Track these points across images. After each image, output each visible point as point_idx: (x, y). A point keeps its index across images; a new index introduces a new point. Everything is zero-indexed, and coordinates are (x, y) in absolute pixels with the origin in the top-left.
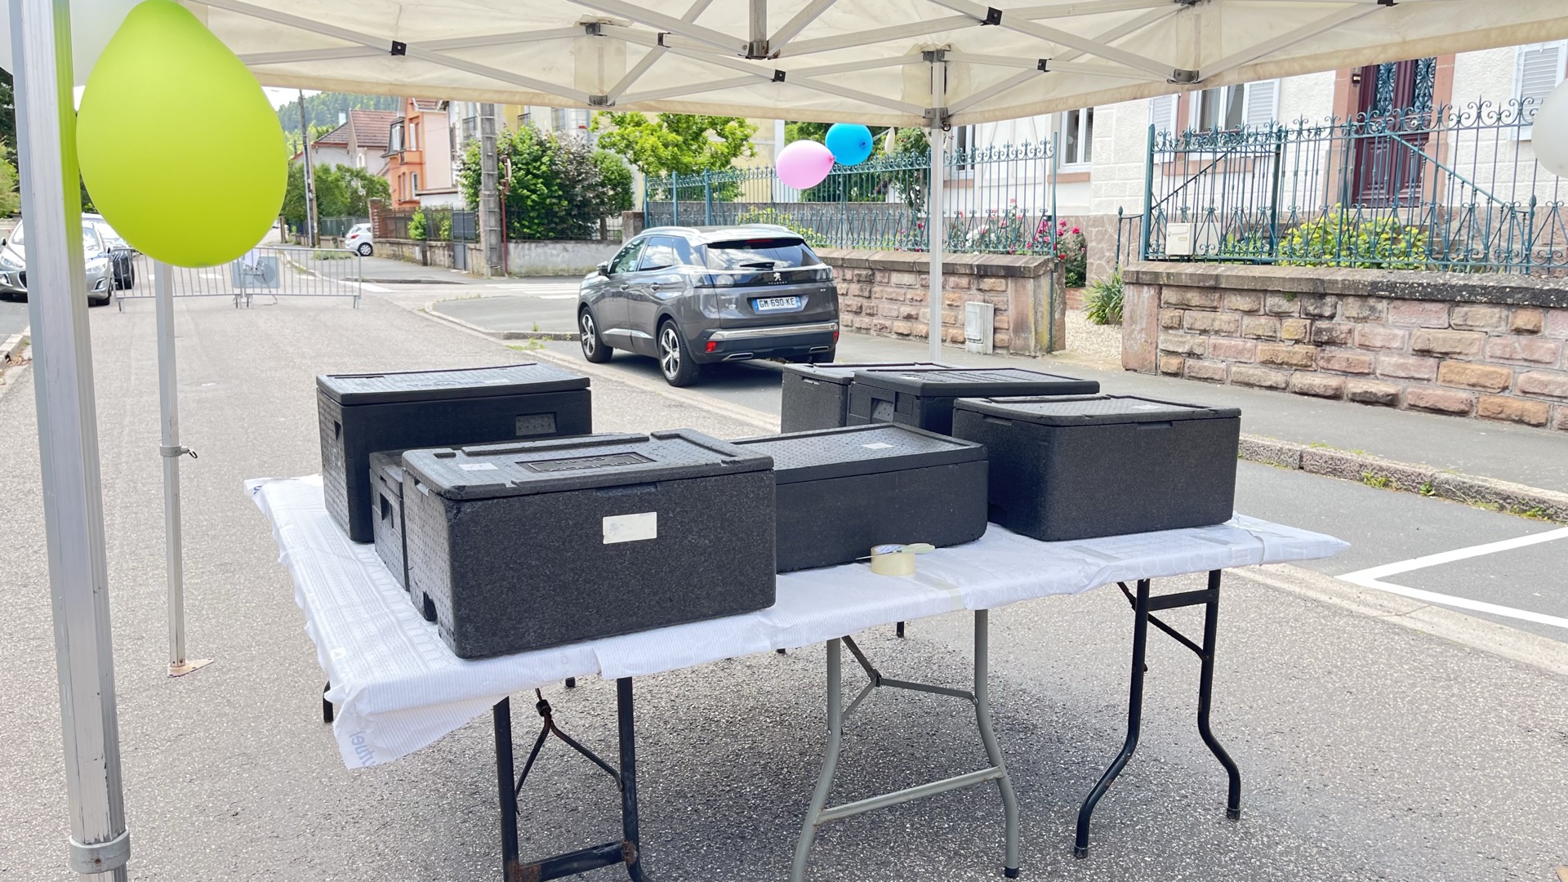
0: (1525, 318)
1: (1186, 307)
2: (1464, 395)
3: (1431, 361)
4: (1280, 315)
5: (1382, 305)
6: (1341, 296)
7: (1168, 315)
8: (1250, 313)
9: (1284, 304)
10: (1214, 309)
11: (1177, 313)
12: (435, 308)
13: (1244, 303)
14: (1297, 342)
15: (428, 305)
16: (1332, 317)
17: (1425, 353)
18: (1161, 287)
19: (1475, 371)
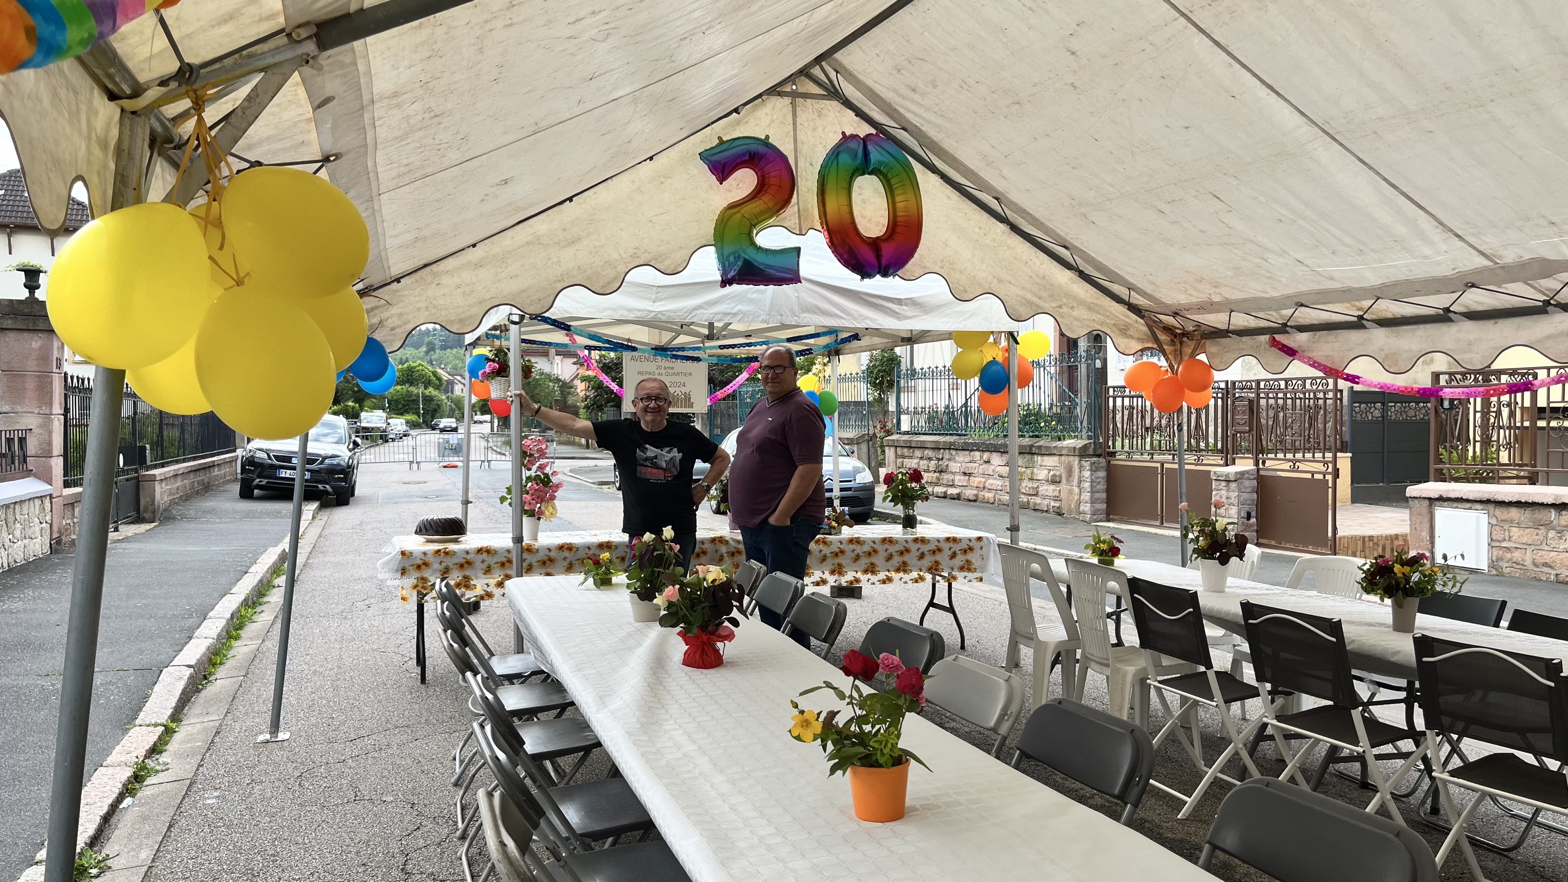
0: (986, 456)
1: (904, 457)
2: (975, 492)
3: (967, 477)
4: (930, 459)
5: (954, 452)
6: (944, 449)
7: (899, 460)
8: (921, 458)
9: (929, 453)
10: (911, 457)
11: (901, 460)
12: (571, 471)
13: (918, 453)
14: (935, 472)
15: (567, 470)
16: (942, 459)
17: (965, 474)
18: (896, 447)
19: (976, 481)
